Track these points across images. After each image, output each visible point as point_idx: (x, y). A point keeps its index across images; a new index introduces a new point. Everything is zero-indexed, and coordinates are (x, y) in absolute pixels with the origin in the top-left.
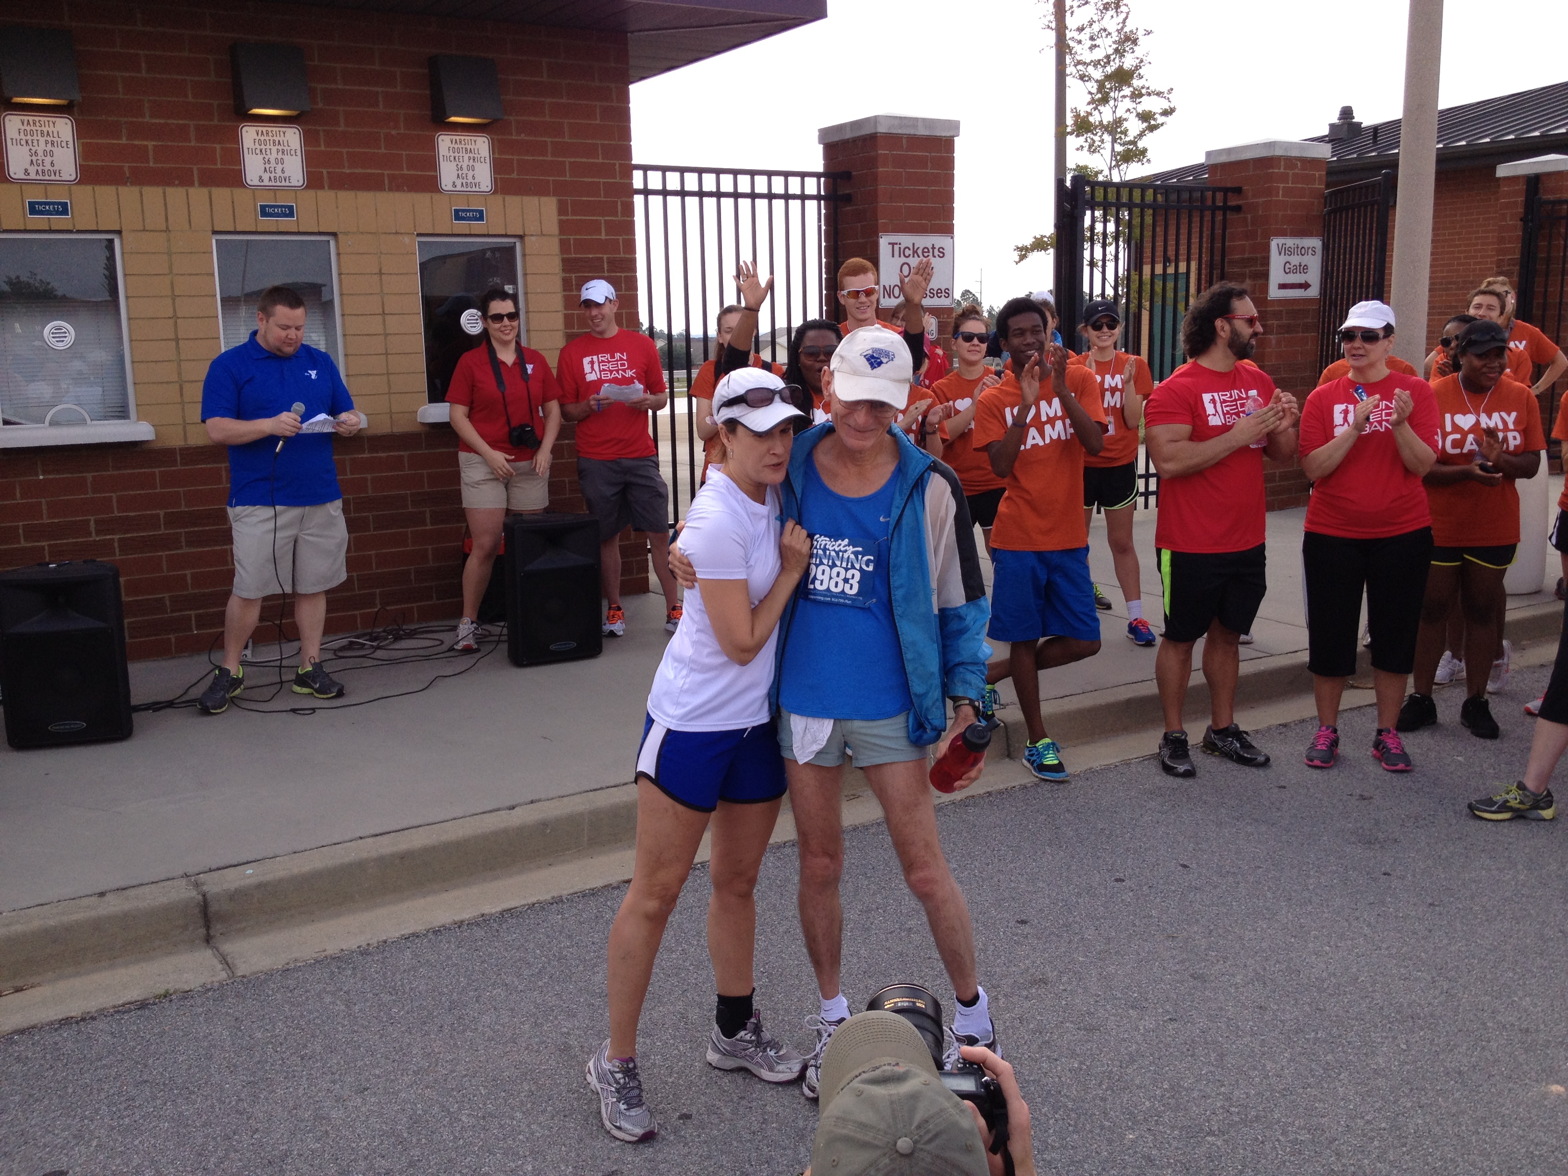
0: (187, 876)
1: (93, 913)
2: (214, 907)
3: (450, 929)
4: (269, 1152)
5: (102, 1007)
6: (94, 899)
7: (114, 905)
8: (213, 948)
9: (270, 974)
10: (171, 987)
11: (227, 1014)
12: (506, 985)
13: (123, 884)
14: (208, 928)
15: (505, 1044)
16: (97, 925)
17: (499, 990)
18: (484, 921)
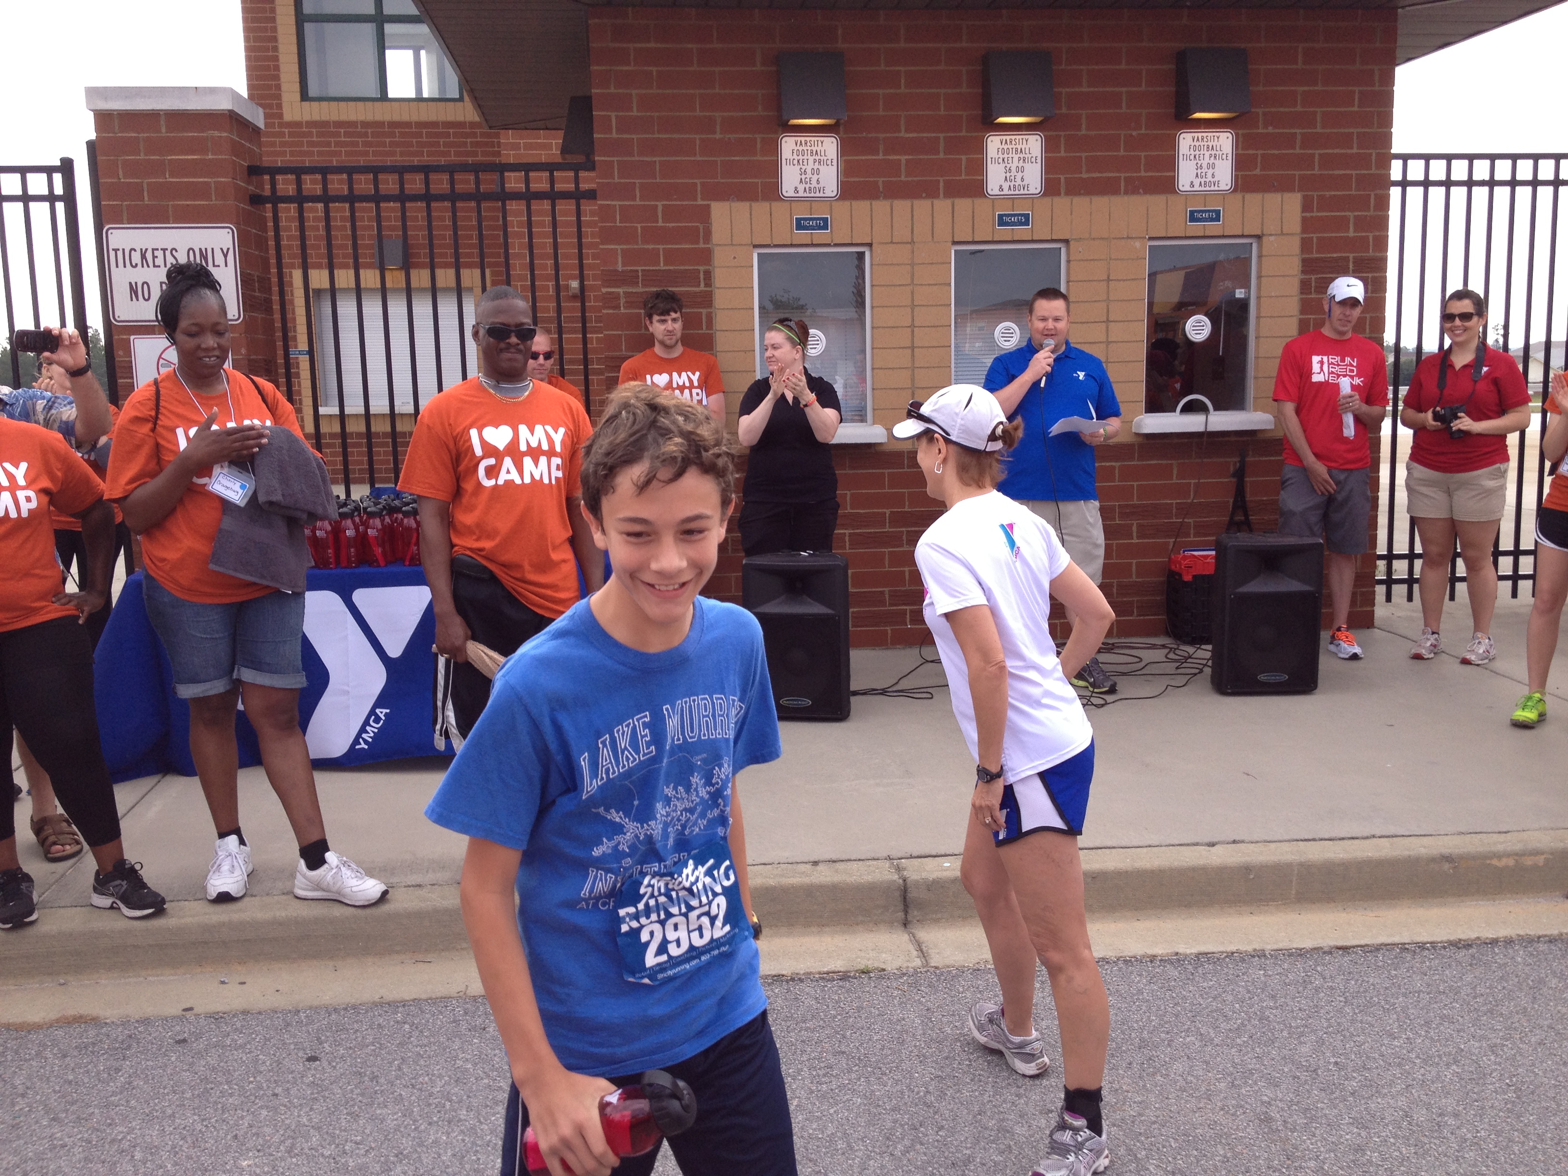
0: (890, 859)
1: (806, 880)
2: (913, 894)
3: (1141, 962)
4: (953, 1153)
5: (809, 971)
6: (809, 866)
7: (824, 876)
8: (910, 933)
9: (961, 970)
10: (871, 964)
11: (921, 1003)
12: (1201, 1035)
13: (834, 858)
14: (906, 912)
15: (1199, 1098)
16: (810, 891)
17: (1193, 1039)
18: (1177, 960)
